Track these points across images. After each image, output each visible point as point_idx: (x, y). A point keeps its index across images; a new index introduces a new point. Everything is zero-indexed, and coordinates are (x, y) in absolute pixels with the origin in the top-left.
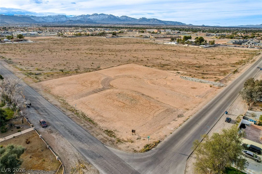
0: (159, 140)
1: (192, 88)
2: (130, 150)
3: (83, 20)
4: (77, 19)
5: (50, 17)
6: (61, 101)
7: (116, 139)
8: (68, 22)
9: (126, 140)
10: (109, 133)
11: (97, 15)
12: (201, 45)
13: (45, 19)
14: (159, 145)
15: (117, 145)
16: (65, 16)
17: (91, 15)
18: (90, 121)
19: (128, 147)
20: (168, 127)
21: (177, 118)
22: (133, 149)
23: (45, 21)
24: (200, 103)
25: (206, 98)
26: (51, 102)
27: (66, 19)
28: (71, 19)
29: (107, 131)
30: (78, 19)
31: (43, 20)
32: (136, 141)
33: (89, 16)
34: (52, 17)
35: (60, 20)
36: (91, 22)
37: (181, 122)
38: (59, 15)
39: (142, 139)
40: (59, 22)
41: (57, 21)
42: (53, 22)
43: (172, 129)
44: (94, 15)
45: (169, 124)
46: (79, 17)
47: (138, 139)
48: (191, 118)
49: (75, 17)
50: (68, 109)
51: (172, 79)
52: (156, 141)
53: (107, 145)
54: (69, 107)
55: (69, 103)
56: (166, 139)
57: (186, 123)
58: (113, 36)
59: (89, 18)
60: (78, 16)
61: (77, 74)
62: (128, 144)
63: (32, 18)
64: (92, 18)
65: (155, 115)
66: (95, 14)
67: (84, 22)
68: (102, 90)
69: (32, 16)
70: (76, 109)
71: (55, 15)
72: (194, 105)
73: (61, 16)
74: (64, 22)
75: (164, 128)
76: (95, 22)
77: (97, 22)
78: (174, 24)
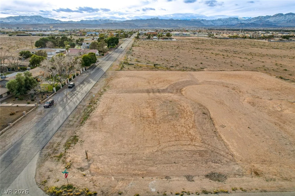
3: (259, 23)
4: (250, 22)
5: (219, 20)
8: (238, 25)
11: (282, 15)
13: (214, 22)
16: (237, 18)
17: (272, 15)
23: (214, 24)
27: (237, 22)
28: (243, 22)
30: (252, 21)
31: (212, 23)
33: (269, 17)
34: (222, 20)
35: (229, 23)
36: (270, 25)
38: (230, 18)
40: (228, 25)
41: (227, 24)
42: (221, 26)
44: (276, 16)
46: (254, 19)
49: (250, 19)
59: (268, 19)
60: (253, 18)
63: (202, 22)
64: (271, 20)
66: (279, 14)
67: (260, 25)
69: (203, 20)
71: (225, 18)
73: (232, 18)
74: (234, 25)
76: (274, 25)
77: (279, 25)
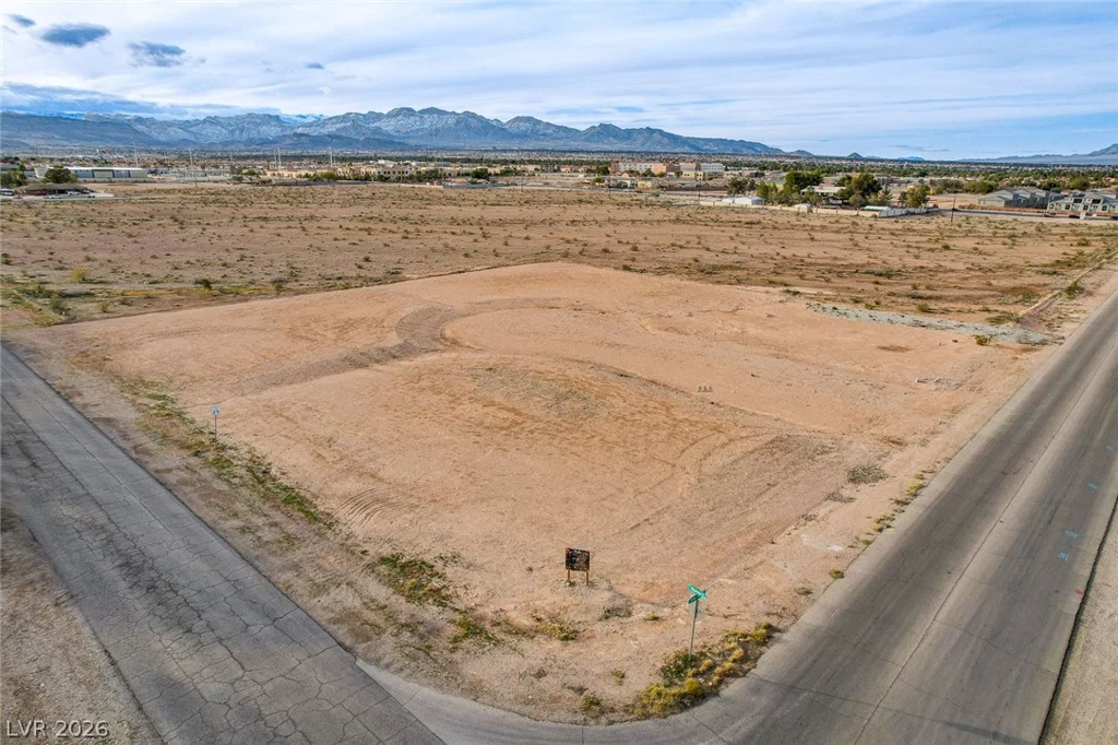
0: (765, 620)
1: (884, 348)
2: (555, 700)
3: (353, 134)
4: (325, 131)
5: (212, 121)
6: (146, 401)
7: (449, 614)
8: (288, 141)
9: (526, 622)
10: (408, 573)
11: (410, 111)
12: (868, 207)
13: (194, 129)
14: (771, 660)
15: (457, 656)
16: (277, 117)
17: (385, 112)
18: (295, 501)
19: (541, 674)
20: (807, 537)
21: (851, 485)
22: (581, 690)
23: (193, 139)
24: (955, 411)
25: (976, 388)
26: (85, 406)
27: (279, 130)
28: (299, 131)
29: (391, 561)
30: (331, 129)
31: (182, 134)
32: (599, 627)
33: (379, 116)
34: (222, 121)
35: (254, 134)
36: (384, 141)
37: (886, 509)
38: (250, 115)
39: (641, 612)
40: (250, 142)
41: (245, 136)
42: (226, 143)
43: (837, 548)
44: (398, 115)
45: (808, 518)
46: (335, 120)
47: (609, 614)
48: (937, 486)
49: (320, 121)
50: (176, 437)
51: (770, 316)
52: (744, 627)
53: (377, 662)
54: (180, 432)
55: (191, 413)
56: (813, 616)
57: (914, 512)
58: (475, 183)
59: (376, 124)
60: (330, 119)
61: (278, 295)
62: (539, 651)
63: (140, 127)
64: (388, 127)
65: (708, 468)
66: (402, 109)
67: (358, 141)
68: (394, 357)
69: (139, 120)
70: (222, 440)
71: (233, 115)
72: (927, 423)
73: (258, 116)
74: (272, 142)
75: (782, 540)
76: (399, 143)
77: (412, 142)
78: (734, 150)
